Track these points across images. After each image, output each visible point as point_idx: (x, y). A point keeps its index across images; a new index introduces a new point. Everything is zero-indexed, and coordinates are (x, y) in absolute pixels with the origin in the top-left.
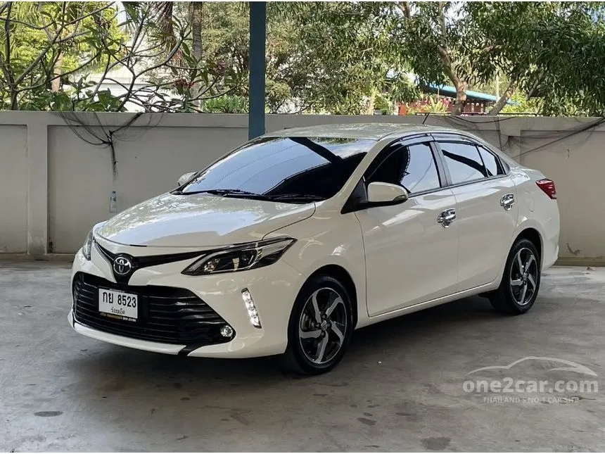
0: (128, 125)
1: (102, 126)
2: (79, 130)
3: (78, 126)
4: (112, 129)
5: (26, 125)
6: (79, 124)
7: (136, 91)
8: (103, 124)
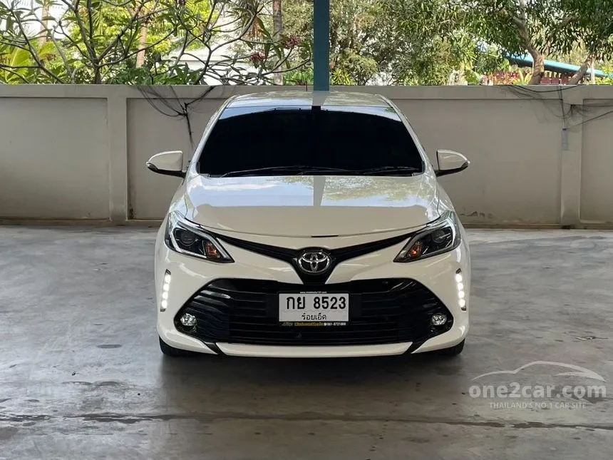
0: (202, 98)
1: (177, 99)
2: (156, 103)
3: (154, 99)
4: (187, 102)
5: (106, 99)
6: (155, 97)
7: (213, 65)
8: (179, 96)
